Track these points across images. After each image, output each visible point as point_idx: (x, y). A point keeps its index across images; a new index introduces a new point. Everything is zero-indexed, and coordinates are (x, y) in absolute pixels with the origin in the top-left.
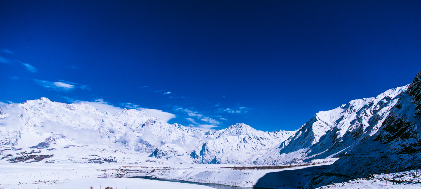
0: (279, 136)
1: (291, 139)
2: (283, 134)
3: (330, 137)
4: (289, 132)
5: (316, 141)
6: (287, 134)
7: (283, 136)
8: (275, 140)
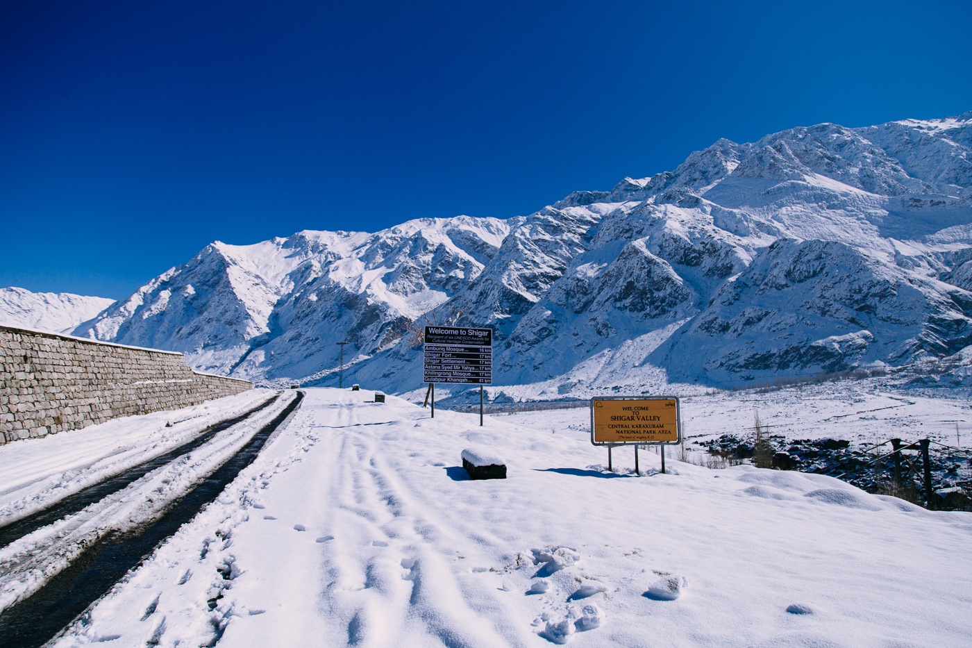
0: (30, 306)
1: (124, 316)
2: (46, 302)
3: (325, 317)
4: (72, 296)
5: (258, 329)
6: (67, 303)
7: (50, 306)
8: (16, 317)
